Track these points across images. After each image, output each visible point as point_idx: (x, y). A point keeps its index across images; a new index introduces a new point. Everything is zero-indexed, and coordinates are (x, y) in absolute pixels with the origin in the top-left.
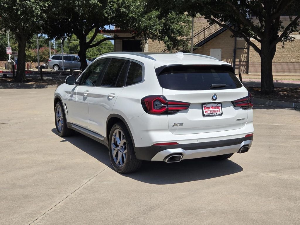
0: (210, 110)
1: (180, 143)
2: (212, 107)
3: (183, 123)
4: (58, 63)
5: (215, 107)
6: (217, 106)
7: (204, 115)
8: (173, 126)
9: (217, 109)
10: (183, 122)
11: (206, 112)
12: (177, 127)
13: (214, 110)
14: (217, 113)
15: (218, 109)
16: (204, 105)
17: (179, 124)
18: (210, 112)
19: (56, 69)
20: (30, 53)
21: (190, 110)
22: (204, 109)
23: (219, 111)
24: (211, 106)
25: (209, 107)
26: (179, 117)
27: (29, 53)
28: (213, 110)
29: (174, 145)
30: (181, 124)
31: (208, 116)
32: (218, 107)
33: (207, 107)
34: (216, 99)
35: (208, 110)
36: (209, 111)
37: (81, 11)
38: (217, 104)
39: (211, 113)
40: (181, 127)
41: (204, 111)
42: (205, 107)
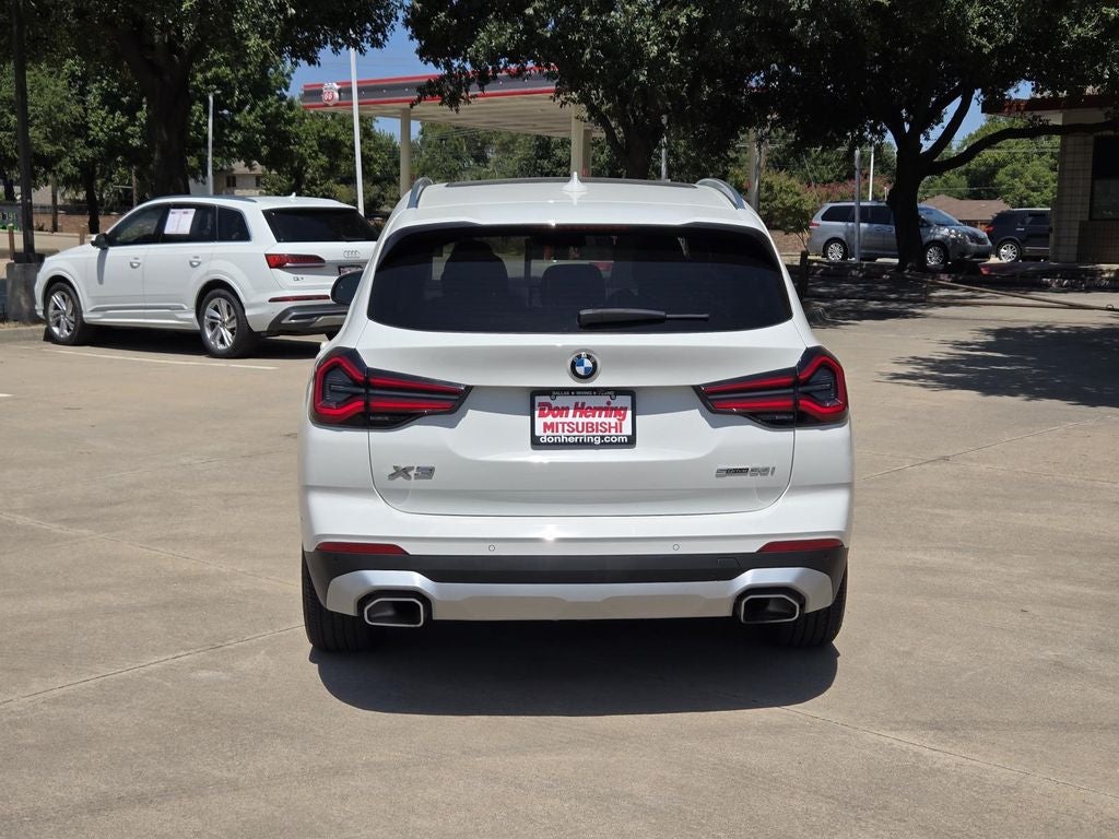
0: (570, 419)
1: (412, 549)
2: (581, 409)
3: (431, 470)
4: (841, 235)
5: (596, 409)
6: (609, 403)
7: (536, 443)
8: (392, 476)
9: (607, 420)
10: (430, 465)
11: (546, 426)
12: (409, 481)
13: (591, 419)
14: (602, 437)
15: (613, 421)
16: (539, 399)
17: (415, 471)
18: (566, 427)
19: (835, 254)
20: (800, 200)
21: (473, 418)
22: (537, 413)
23: (618, 427)
24: (577, 404)
25: (568, 409)
26: (417, 440)
27: (796, 198)
28: (584, 420)
29: (388, 555)
30: (428, 472)
31: (554, 443)
32: (612, 409)
33: (557, 408)
34: (591, 373)
35: (558, 419)
36: (563, 424)
37: (813, 35)
38: (608, 398)
39: (575, 433)
40: (424, 483)
41: (539, 422)
42: (543, 405)
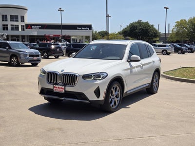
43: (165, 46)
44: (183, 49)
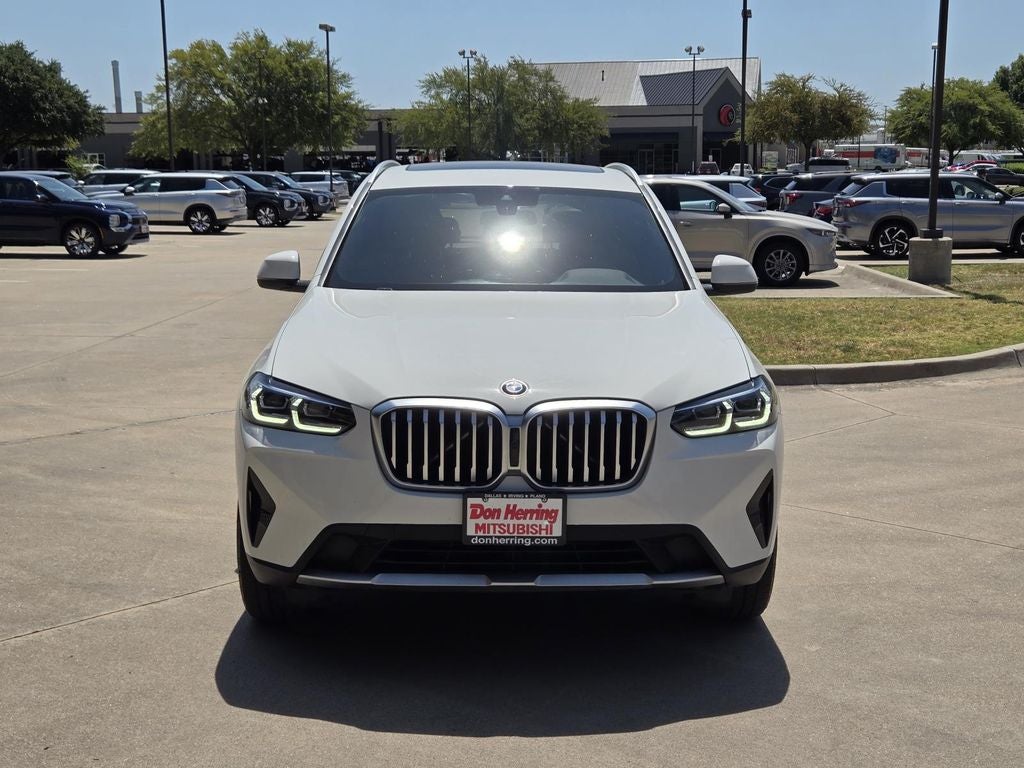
43: (200, 184)
44: (281, 201)
